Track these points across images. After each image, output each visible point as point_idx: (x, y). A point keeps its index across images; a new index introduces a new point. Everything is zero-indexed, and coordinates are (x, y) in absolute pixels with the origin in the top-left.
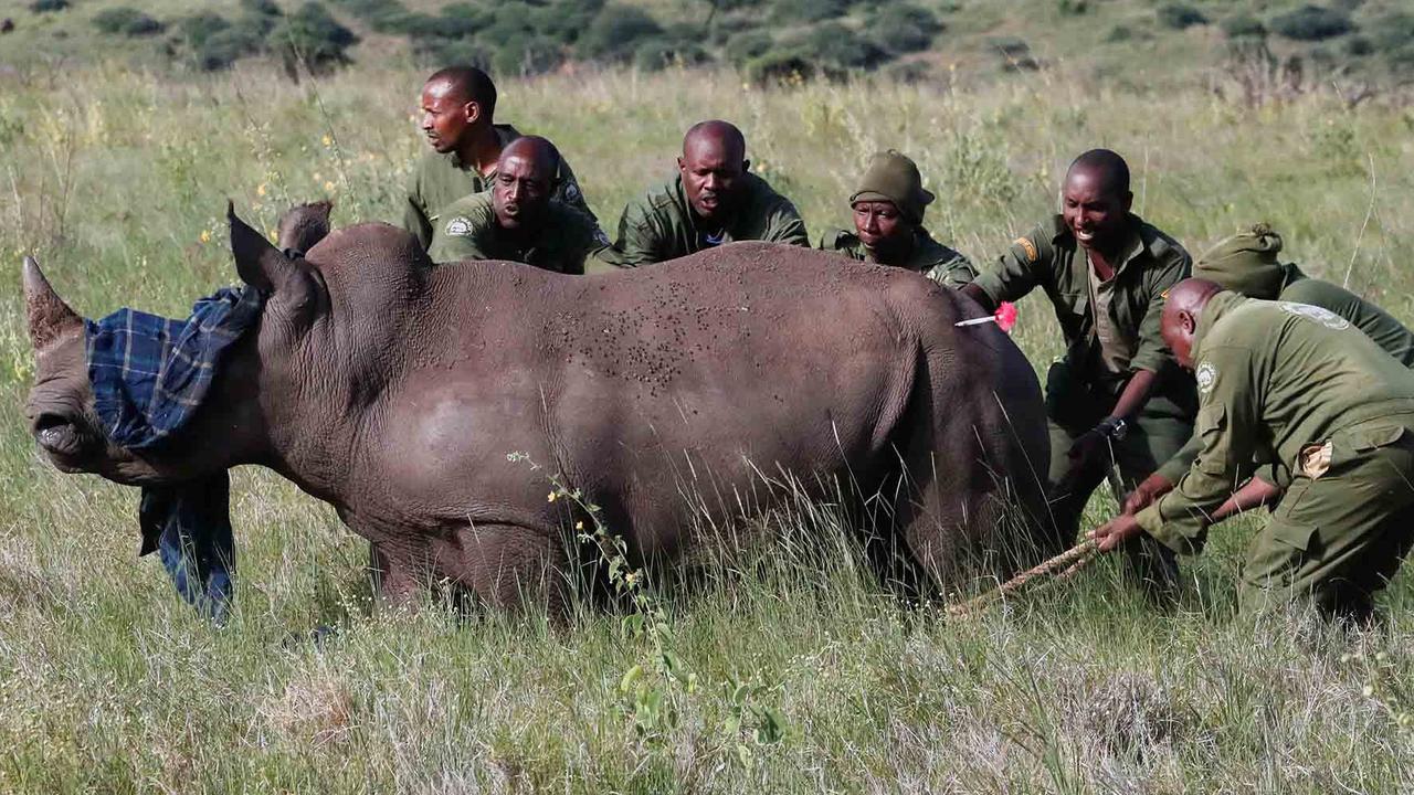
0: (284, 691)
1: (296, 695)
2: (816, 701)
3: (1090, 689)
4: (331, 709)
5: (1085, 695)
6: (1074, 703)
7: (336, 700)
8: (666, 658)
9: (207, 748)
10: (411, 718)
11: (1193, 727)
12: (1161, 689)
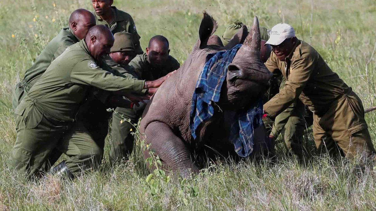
0: (40, 184)
1: (43, 185)
2: (208, 183)
3: (295, 178)
4: (55, 189)
5: (294, 180)
6: (290, 182)
7: (56, 186)
8: (160, 172)
9: (14, 203)
10: (80, 192)
11: (328, 189)
12: (317, 178)
